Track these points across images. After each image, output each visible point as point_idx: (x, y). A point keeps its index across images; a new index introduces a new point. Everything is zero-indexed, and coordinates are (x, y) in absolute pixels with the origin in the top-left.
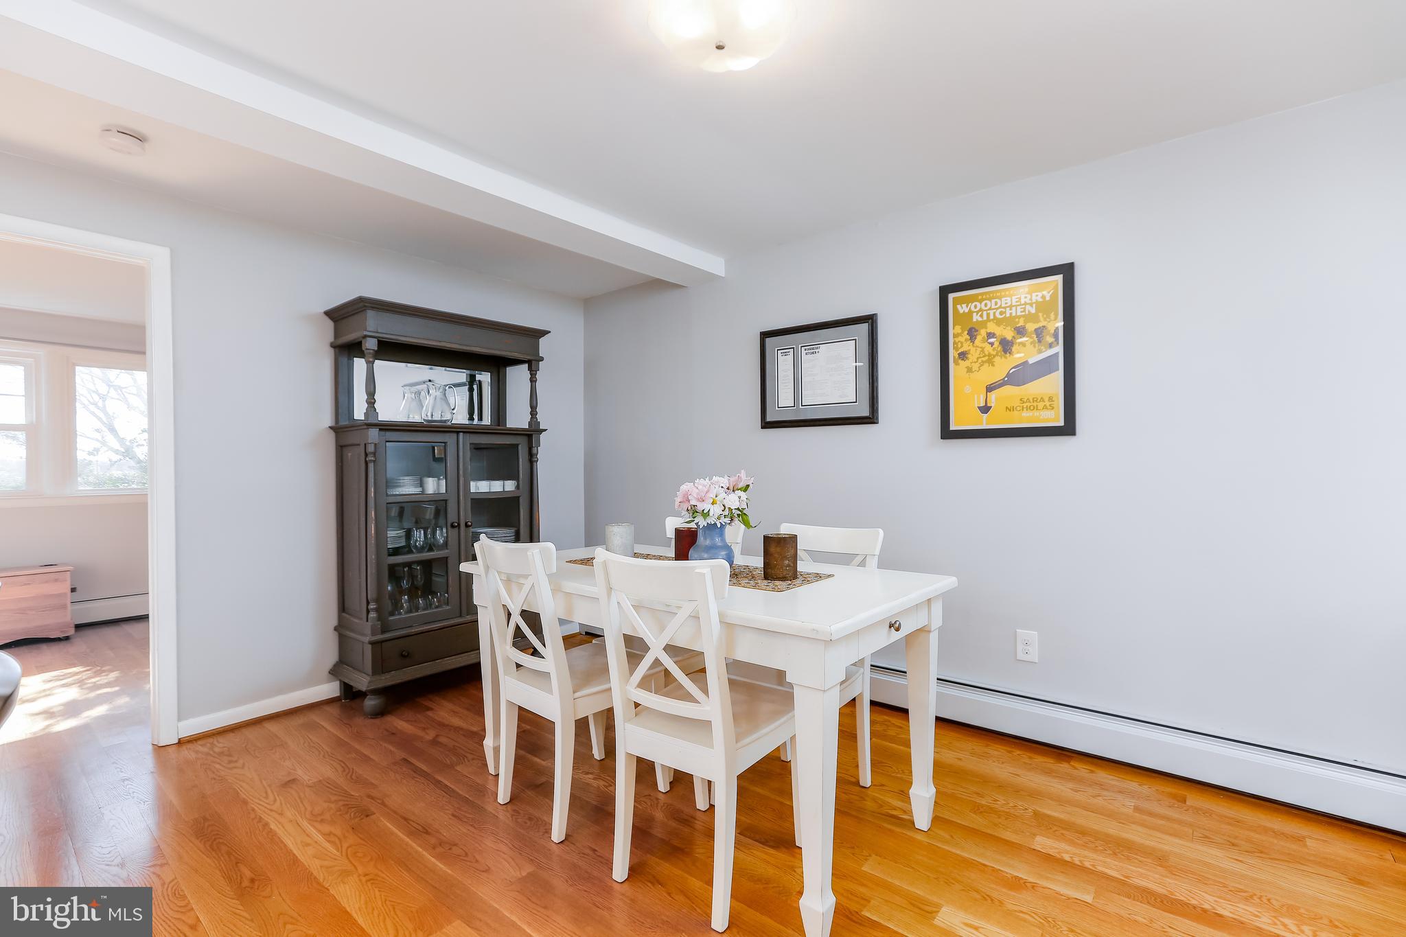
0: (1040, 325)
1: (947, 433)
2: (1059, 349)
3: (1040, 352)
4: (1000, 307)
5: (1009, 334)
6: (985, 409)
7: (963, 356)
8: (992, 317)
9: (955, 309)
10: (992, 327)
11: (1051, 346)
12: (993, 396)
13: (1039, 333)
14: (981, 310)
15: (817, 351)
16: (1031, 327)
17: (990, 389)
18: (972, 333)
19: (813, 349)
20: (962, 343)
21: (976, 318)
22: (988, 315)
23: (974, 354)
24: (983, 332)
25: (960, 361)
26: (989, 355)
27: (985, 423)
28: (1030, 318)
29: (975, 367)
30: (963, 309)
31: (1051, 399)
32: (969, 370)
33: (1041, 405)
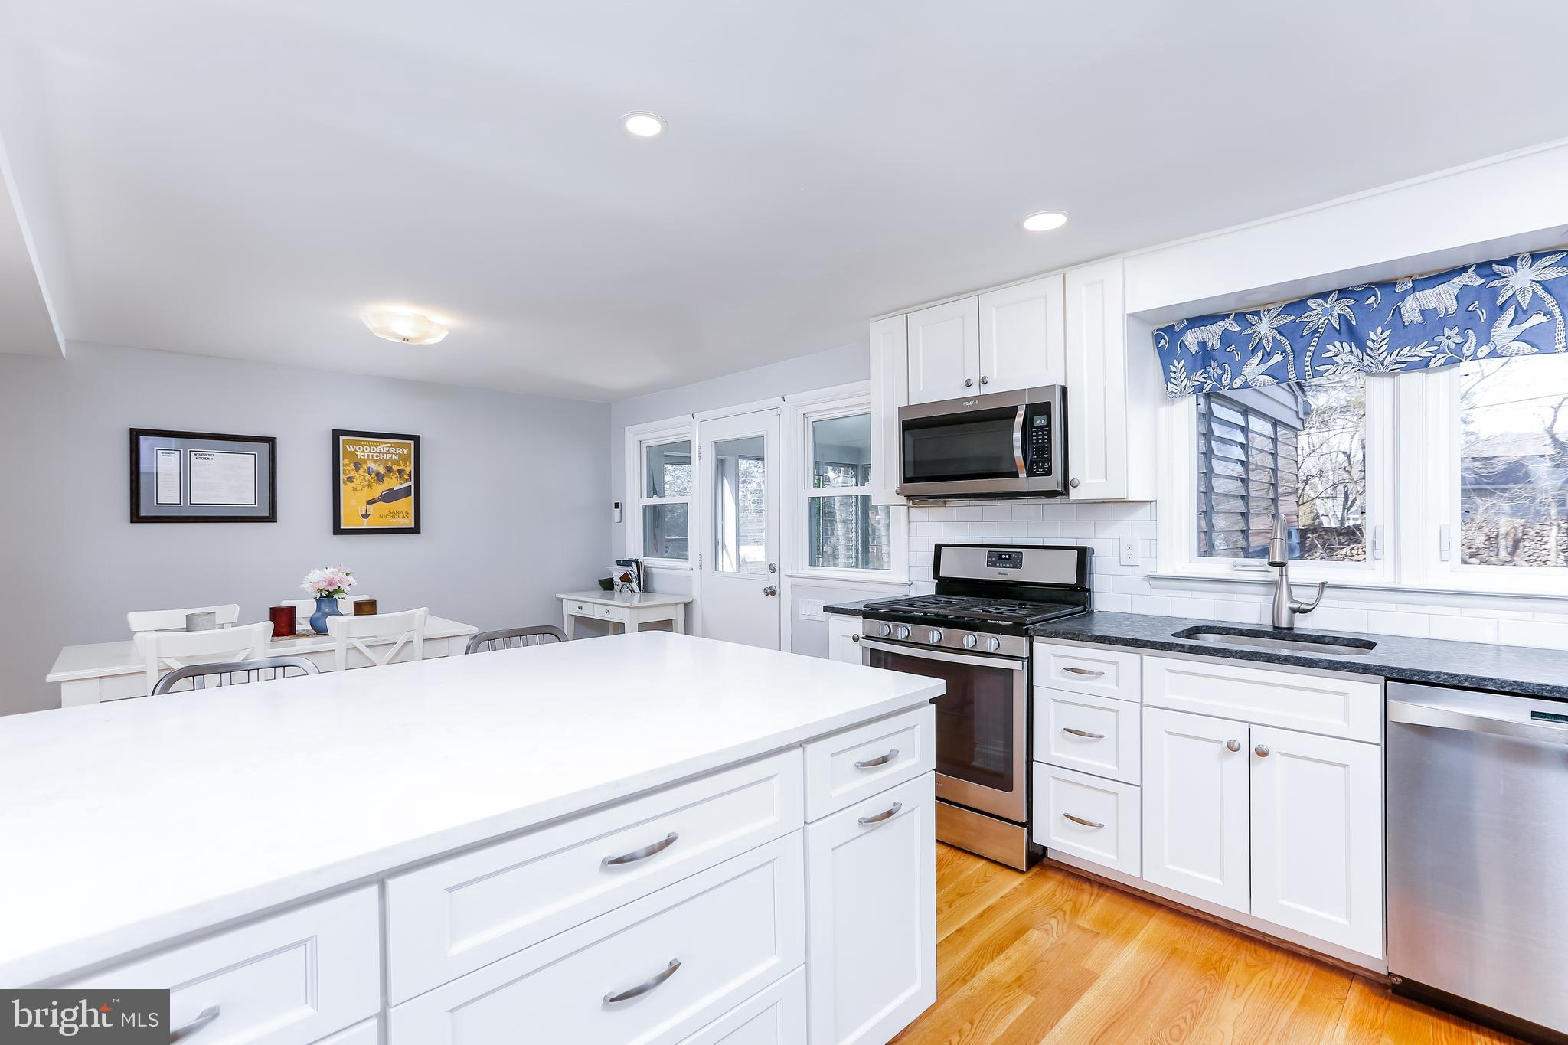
0: (401, 468)
1: (338, 530)
2: (412, 483)
3: (401, 484)
4: (376, 452)
5: (382, 470)
6: (366, 516)
7: (350, 479)
8: (371, 457)
9: (344, 447)
10: (371, 465)
11: (407, 481)
12: (371, 507)
13: (400, 472)
14: (363, 452)
15: (210, 457)
16: (395, 468)
17: (369, 503)
18: (357, 466)
19: (205, 455)
20: (349, 471)
21: (360, 455)
22: (368, 455)
23: (358, 480)
24: (365, 466)
25: (348, 483)
26: (369, 481)
27: (365, 524)
28: (397, 463)
29: (359, 488)
30: (350, 448)
31: (407, 512)
32: (355, 489)
33: (401, 515)
